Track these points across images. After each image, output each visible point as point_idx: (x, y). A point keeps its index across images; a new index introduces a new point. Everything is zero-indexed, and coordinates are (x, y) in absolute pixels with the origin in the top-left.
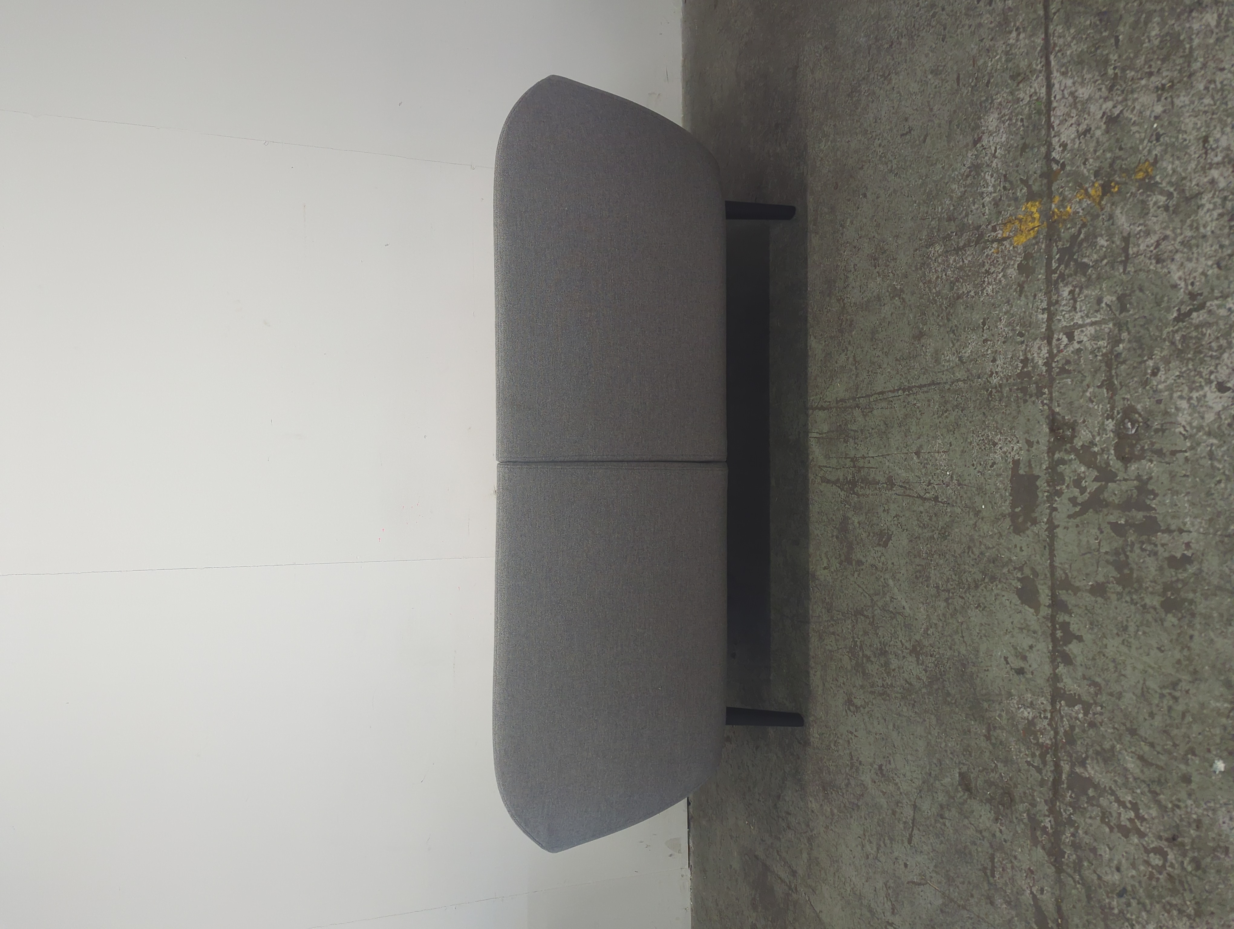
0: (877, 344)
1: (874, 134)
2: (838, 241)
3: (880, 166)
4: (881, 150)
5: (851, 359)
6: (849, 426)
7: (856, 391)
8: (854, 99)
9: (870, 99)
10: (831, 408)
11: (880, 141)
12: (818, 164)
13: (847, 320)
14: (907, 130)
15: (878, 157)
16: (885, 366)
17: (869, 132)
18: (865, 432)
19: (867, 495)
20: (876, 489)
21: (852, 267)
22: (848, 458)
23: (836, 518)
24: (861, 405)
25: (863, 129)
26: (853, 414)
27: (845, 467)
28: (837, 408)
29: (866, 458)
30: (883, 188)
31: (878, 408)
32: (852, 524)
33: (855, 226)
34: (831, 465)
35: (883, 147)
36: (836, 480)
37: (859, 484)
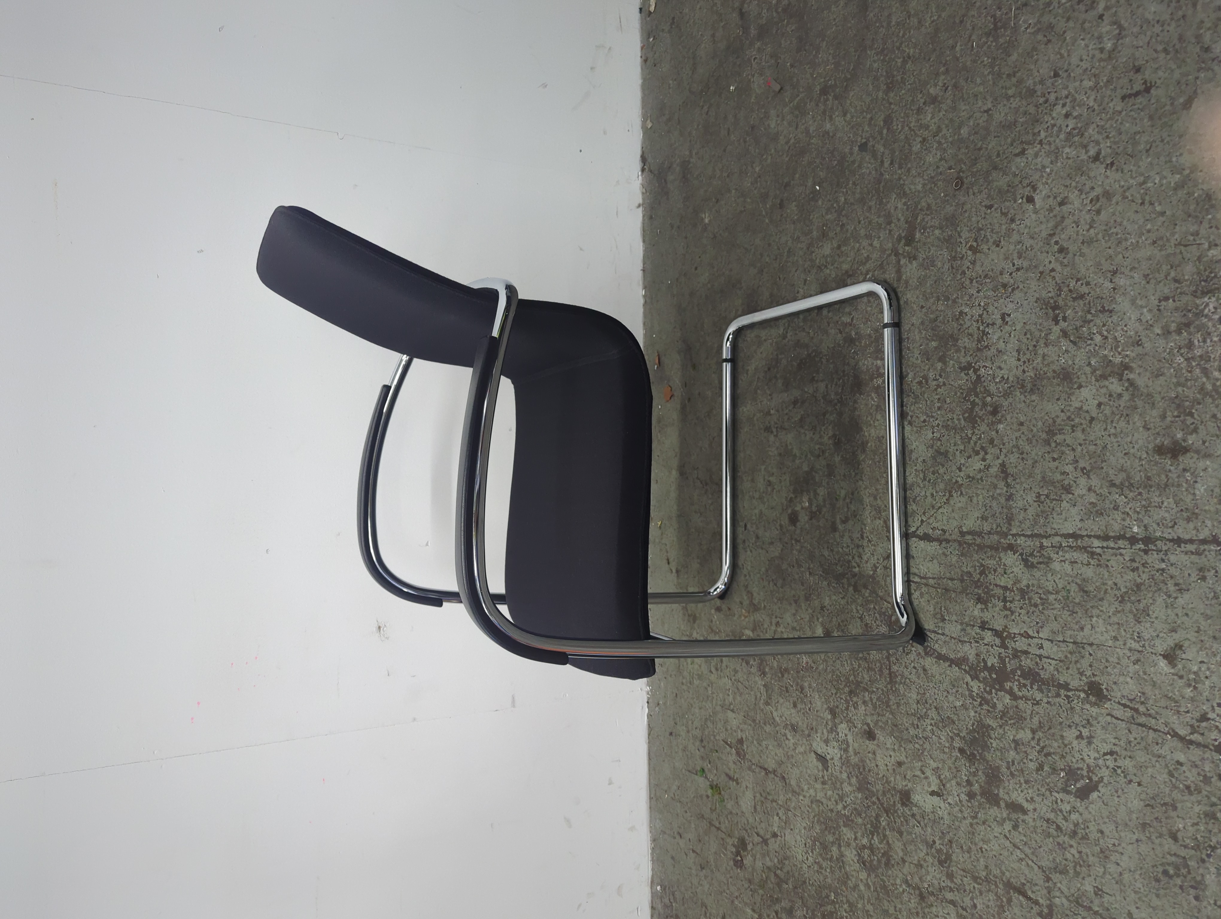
0: (1063, 453)
1: (1052, 97)
2: (964, 273)
3: (1067, 150)
4: (1071, 123)
5: (995, 470)
8: (1001, 40)
9: (1040, 37)
10: (948, 541)
11: (1067, 108)
12: (916, 147)
13: (986, 403)
14: (1137, 87)
15: (1062, 136)
16: (1080, 490)
17: (1039, 93)
18: (1031, 594)
19: (1035, 700)
20: (1058, 695)
21: (997, 317)
22: (989, 629)
23: (959, 720)
24: (1019, 548)
25: (1024, 91)
26: (1000, 559)
27: (981, 642)
28: (960, 544)
29: (1032, 638)
30: (1076, 188)
31: (1064, 561)
32: (999, 739)
33: (1005, 248)
34: (947, 632)
35: (1075, 118)
36: (959, 659)
37: (1016, 678)
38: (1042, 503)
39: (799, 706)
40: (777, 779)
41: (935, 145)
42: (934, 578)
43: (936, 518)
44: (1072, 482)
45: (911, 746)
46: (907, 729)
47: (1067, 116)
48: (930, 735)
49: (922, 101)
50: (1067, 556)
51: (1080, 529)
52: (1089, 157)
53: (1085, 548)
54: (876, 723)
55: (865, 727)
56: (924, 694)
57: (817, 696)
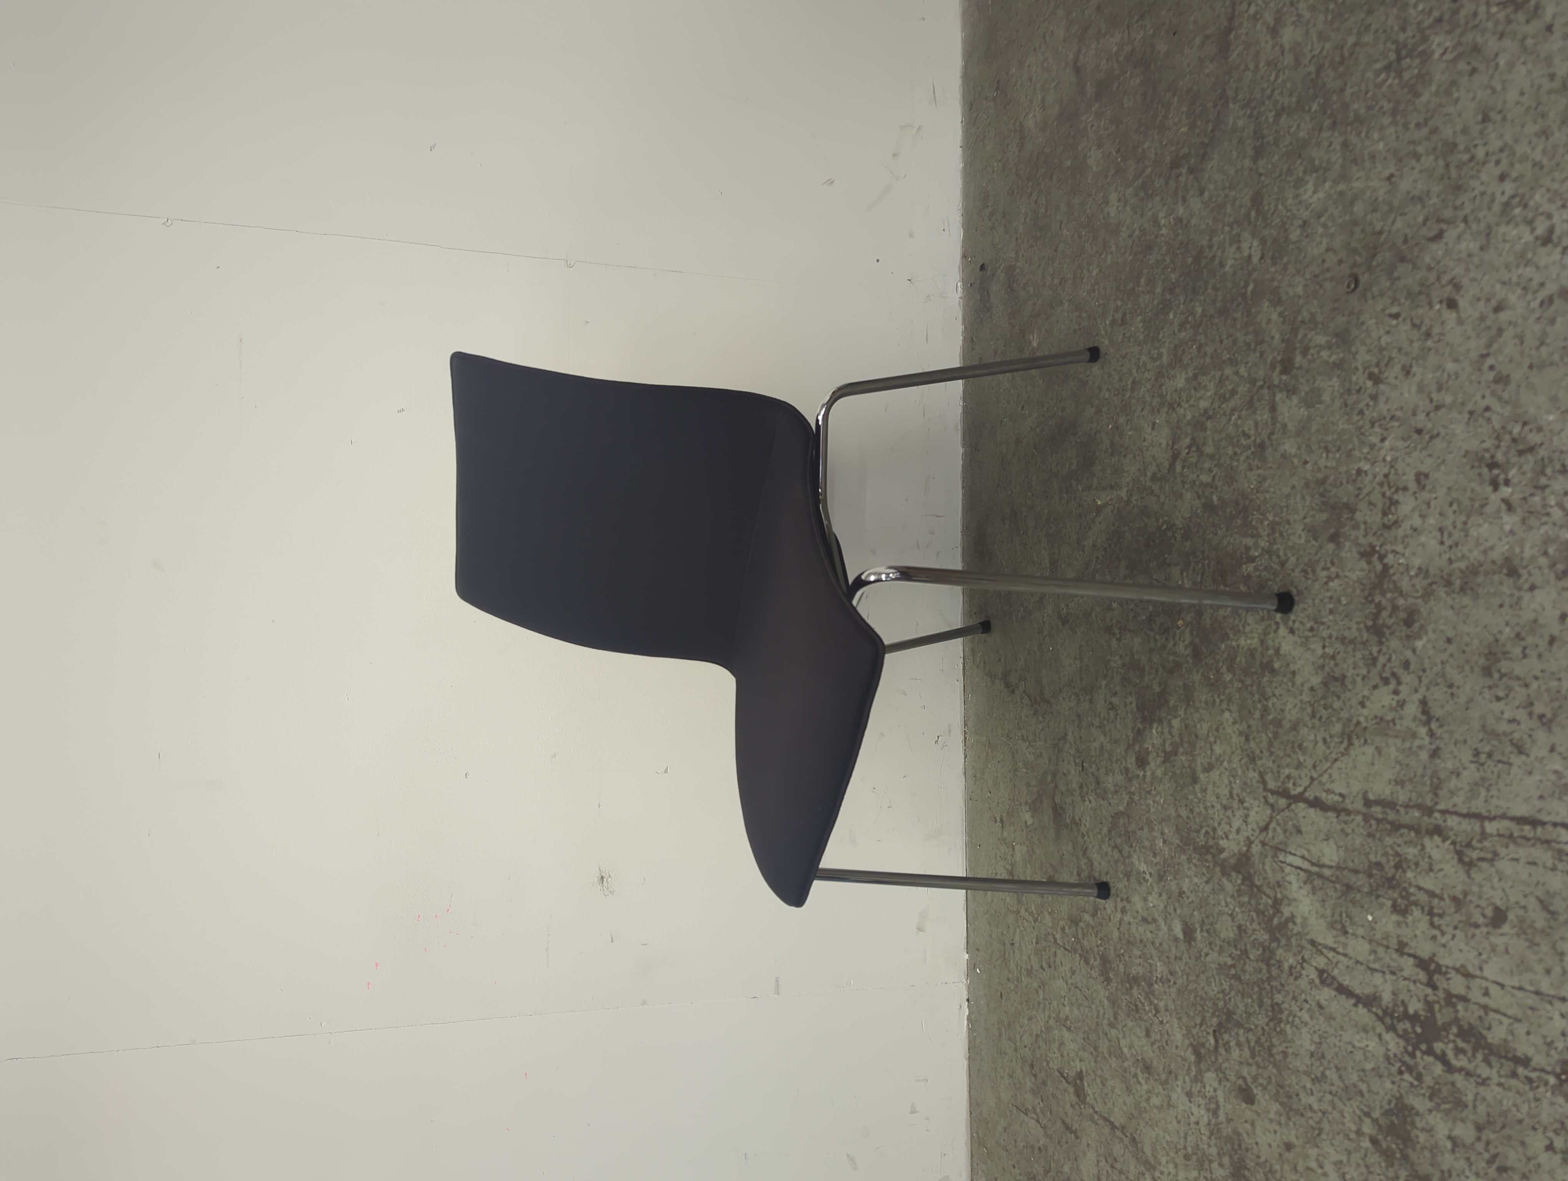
0: (1510, 689)
2: (1361, 412)
3: (1503, 229)
5: (1412, 709)
6: (1410, 874)
7: (1435, 790)
8: (1407, 74)
9: (1462, 66)
10: (1348, 813)
11: (1504, 166)
12: (1294, 235)
13: (1395, 608)
15: (1496, 208)
16: (1539, 751)
17: (1461, 147)
18: (1472, 907)
19: (1479, 1076)
20: (1514, 1075)
21: (1409, 479)
22: (1410, 955)
23: (1369, 1091)
24: (1451, 833)
25: (1440, 144)
26: (1423, 848)
27: (1399, 974)
28: (1366, 818)
29: (1473, 977)
30: (1518, 284)
31: (1516, 860)
32: (1428, 1131)
33: (1418, 378)
34: (1349, 951)
35: (1515, 180)
36: (1368, 996)
37: (1451, 1037)
38: (1482, 764)
39: (1154, 1036)
40: (1127, 1141)
41: (1320, 230)
42: (1330, 867)
43: (1330, 776)
44: (1525, 737)
45: (1303, 1120)
46: (1297, 1095)
47: (1502, 178)
48: (1330, 1109)
49: (1302, 169)
50: (1523, 853)
51: (1540, 811)
52: (1537, 238)
53: (1548, 842)
54: (1255, 1079)
55: (1241, 1082)
56: (1320, 1043)
57: (1176, 1025)
